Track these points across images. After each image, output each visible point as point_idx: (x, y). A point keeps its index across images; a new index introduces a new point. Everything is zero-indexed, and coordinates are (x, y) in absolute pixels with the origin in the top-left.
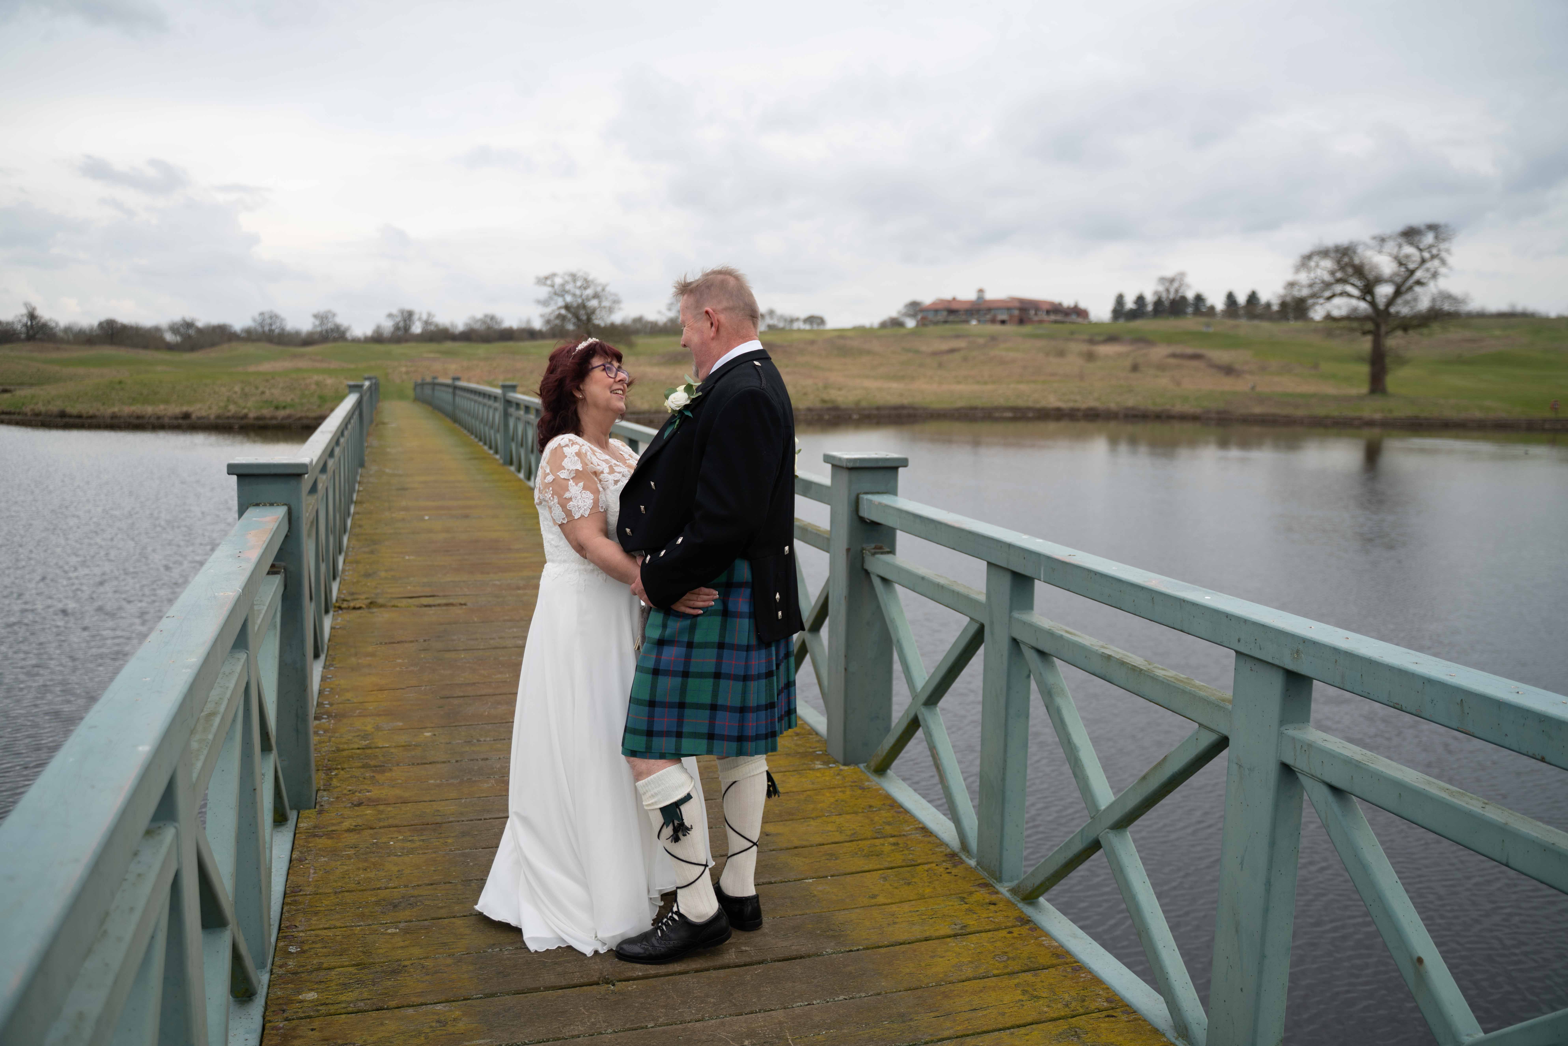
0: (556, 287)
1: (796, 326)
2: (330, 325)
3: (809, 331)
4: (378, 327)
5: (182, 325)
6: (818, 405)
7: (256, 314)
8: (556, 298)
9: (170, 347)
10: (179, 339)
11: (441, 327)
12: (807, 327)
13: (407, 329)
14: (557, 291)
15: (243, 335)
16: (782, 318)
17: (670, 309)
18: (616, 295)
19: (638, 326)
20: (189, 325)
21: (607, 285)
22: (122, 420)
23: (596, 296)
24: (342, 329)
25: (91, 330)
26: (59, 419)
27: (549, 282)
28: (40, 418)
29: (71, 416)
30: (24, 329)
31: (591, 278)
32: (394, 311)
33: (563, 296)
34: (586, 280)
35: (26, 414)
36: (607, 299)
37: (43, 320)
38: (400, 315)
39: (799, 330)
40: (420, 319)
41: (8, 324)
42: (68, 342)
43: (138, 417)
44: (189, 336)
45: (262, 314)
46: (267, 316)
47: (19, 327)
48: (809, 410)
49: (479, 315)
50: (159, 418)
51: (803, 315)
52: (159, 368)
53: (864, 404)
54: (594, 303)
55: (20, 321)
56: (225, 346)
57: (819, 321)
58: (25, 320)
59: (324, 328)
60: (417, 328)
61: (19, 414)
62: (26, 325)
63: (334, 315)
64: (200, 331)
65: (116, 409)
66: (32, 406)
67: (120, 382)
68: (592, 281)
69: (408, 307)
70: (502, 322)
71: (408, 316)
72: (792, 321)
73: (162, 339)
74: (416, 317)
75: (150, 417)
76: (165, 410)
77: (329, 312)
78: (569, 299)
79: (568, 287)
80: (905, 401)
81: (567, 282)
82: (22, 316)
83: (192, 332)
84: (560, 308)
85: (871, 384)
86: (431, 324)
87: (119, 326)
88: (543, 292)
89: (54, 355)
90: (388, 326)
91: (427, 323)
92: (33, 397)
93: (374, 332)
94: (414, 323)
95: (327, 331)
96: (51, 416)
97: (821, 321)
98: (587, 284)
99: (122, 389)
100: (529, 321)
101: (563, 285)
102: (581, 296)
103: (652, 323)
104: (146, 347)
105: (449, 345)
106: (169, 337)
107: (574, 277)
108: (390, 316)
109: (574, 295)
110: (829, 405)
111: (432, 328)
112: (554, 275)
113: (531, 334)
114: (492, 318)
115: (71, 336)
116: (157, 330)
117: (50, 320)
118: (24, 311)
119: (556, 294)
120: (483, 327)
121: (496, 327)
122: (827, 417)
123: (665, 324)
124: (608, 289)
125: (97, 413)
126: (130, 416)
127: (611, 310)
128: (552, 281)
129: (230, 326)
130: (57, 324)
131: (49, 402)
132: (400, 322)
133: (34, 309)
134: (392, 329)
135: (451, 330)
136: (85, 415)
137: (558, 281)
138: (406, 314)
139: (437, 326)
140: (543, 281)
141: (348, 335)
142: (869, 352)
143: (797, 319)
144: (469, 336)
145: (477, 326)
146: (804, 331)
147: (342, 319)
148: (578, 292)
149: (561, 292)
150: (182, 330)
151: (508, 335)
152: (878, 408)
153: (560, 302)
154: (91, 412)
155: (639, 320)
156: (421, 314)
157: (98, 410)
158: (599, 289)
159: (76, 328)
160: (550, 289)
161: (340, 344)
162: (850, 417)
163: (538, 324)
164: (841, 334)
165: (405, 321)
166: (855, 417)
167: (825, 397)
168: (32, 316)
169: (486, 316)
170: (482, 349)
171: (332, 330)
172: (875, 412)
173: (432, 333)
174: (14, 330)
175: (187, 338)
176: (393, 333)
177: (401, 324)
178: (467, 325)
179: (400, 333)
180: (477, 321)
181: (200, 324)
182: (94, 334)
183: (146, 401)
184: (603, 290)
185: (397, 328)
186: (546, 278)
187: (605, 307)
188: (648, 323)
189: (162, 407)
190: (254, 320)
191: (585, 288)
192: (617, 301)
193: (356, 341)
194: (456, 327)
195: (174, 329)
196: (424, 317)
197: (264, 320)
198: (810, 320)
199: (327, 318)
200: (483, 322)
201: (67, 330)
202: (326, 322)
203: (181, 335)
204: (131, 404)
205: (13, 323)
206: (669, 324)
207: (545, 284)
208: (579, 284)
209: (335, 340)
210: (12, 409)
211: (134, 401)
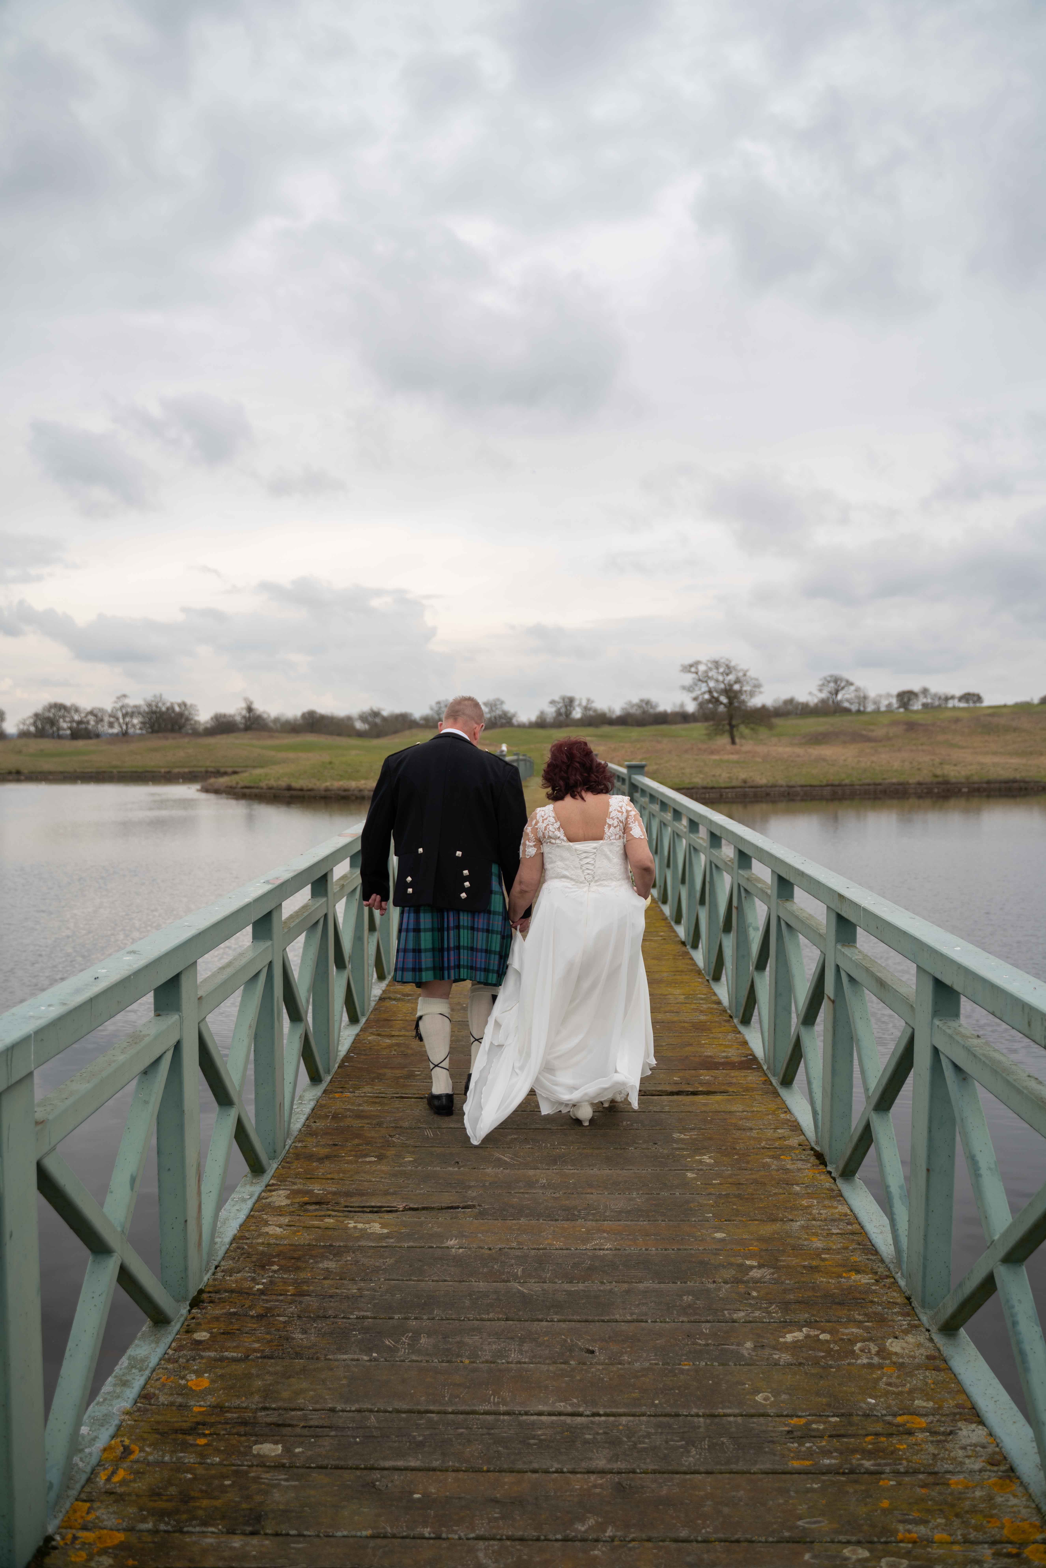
0: (700, 673)
1: (950, 704)
2: (498, 712)
3: (963, 709)
4: (542, 713)
5: (370, 715)
6: (929, 779)
7: (433, 703)
8: (700, 683)
9: (360, 734)
10: (367, 727)
11: (599, 712)
12: (962, 705)
13: (568, 714)
14: (701, 678)
15: (422, 722)
16: (936, 696)
17: (821, 691)
18: (757, 679)
19: (790, 707)
20: (376, 714)
21: (747, 671)
22: (333, 792)
23: (737, 681)
24: (509, 715)
25: (296, 720)
26: (286, 792)
27: (693, 669)
28: (273, 791)
29: (295, 790)
30: (243, 721)
31: (732, 664)
32: (557, 698)
33: (706, 682)
34: (728, 667)
35: (262, 788)
36: (748, 683)
37: (258, 713)
38: (561, 701)
39: (954, 708)
40: (580, 705)
41: (230, 716)
42: (277, 731)
43: (345, 790)
44: (376, 724)
45: (438, 703)
46: (442, 705)
47: (238, 718)
48: (920, 784)
49: (635, 700)
50: (360, 790)
51: (958, 693)
52: (354, 752)
53: (976, 778)
54: (736, 687)
55: (240, 714)
56: (407, 733)
57: (975, 698)
58: (244, 712)
59: (493, 714)
60: (577, 714)
61: (257, 788)
62: (244, 717)
63: (502, 703)
64: (385, 719)
65: (328, 784)
66: (267, 782)
67: (330, 763)
68: (734, 668)
69: (569, 694)
70: (656, 706)
71: (569, 702)
72: (947, 699)
73: (353, 727)
74: (576, 703)
75: (354, 790)
76: (365, 784)
77: (498, 700)
78: (712, 684)
79: (710, 674)
80: (1018, 776)
81: (711, 669)
82: (242, 709)
83: (378, 720)
84: (704, 693)
85: (988, 760)
86: (590, 709)
87: (318, 716)
88: (688, 679)
89: (269, 742)
90: (550, 711)
91: (586, 708)
92: (266, 775)
93: (538, 718)
94: (574, 709)
95: (495, 718)
96: (280, 789)
97: (978, 698)
98: (729, 670)
99: (332, 768)
100: (682, 705)
101: (706, 672)
102: (723, 682)
103: (803, 704)
104: (339, 734)
105: (606, 729)
106: (359, 725)
107: (717, 664)
108: (553, 702)
109: (717, 681)
110: (940, 779)
111: (591, 713)
112: (698, 663)
113: (684, 718)
114: (648, 702)
115: (278, 725)
116: (349, 718)
117: (264, 712)
118: (243, 705)
119: (700, 680)
120: (639, 712)
121: (651, 711)
122: (936, 790)
123: (816, 705)
124: (748, 674)
125: (314, 787)
126: (339, 789)
127: (752, 694)
128: (697, 668)
129: (411, 715)
130: (269, 716)
131: (279, 779)
132: (561, 708)
133: (251, 703)
134: (554, 715)
135: (608, 715)
136: (305, 788)
137: (702, 668)
138: (567, 700)
139: (595, 711)
140: (688, 668)
141: (515, 721)
142: (1015, 730)
143: (953, 697)
144: (625, 721)
145: (633, 711)
146: (959, 709)
147: (509, 707)
148: (721, 678)
149: (704, 679)
150: (370, 719)
151: (662, 719)
152: (988, 782)
153: (704, 688)
154: (310, 786)
155: (791, 701)
156: (581, 699)
157: (315, 784)
158: (741, 674)
159: (283, 719)
160: (694, 675)
161: (507, 729)
162: (960, 790)
163: (691, 707)
164: (997, 711)
165: (566, 706)
166: (965, 790)
167: (939, 772)
168: (250, 709)
169: (642, 701)
170: (635, 732)
171: (500, 717)
172: (985, 786)
173: (591, 717)
174: (235, 721)
175: (374, 725)
176: (555, 719)
177: (563, 710)
178: (623, 709)
179: (562, 718)
180: (633, 706)
181: (385, 713)
182: (298, 722)
183: (351, 778)
184: (745, 675)
185: (559, 713)
186: (691, 666)
187: (746, 691)
188: (798, 704)
189: (363, 782)
190: (432, 709)
191: (727, 675)
192: (758, 686)
193: (521, 726)
194: (613, 712)
195: (363, 718)
196: (584, 703)
197: (440, 708)
198: (966, 697)
199: (495, 705)
200: (639, 706)
201: (276, 720)
202: (494, 708)
203: (369, 723)
204: (340, 780)
205: (234, 715)
206: (820, 705)
207: (690, 672)
208: (721, 670)
209: (502, 726)
210: (252, 785)
211: (341, 777)
